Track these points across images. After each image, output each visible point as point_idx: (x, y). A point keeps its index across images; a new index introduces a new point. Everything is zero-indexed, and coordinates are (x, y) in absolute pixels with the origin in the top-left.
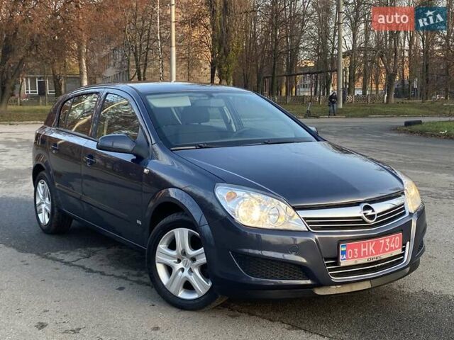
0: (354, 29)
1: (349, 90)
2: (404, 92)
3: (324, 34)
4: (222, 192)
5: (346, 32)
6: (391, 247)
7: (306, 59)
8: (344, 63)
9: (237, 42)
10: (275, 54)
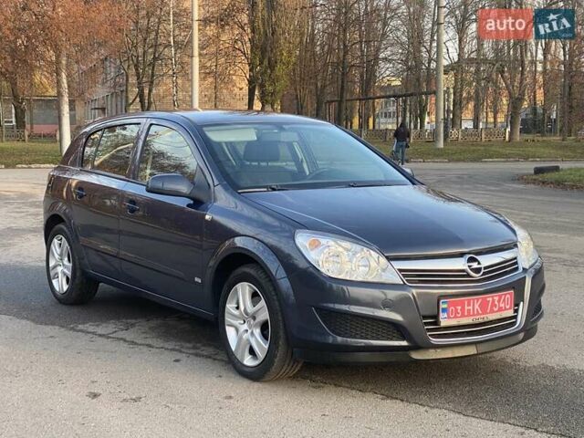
0: (461, 30)
1: (453, 121)
2: (535, 125)
3: (416, 38)
4: (303, 240)
5: (449, 36)
6: (500, 306)
7: (389, 75)
8: (446, 82)
9: (288, 50)
10: (343, 68)
